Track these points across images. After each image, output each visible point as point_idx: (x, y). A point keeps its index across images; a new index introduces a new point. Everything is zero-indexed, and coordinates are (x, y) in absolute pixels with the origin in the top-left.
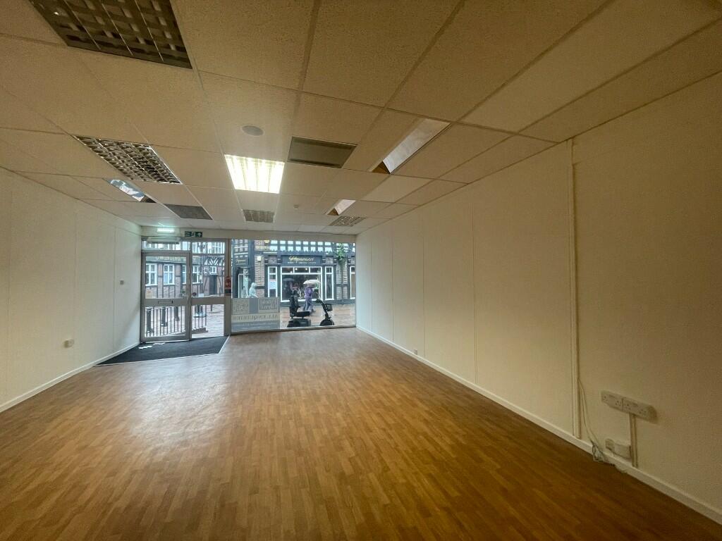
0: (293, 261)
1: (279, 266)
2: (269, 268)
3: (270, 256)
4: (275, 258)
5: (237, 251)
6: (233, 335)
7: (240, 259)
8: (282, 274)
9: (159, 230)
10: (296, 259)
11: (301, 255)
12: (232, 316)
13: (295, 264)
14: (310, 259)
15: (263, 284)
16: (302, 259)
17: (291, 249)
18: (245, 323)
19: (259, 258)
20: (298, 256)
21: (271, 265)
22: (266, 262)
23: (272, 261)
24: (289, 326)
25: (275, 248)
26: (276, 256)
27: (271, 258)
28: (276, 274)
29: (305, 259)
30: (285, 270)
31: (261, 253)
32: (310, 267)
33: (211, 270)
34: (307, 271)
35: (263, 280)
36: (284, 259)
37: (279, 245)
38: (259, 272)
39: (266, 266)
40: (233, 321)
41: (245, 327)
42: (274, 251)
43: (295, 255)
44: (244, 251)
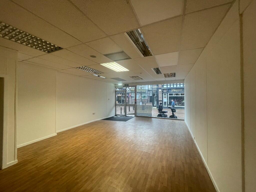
0: (173, 91)
1: (167, 93)
2: (163, 94)
3: (164, 89)
4: (166, 90)
5: (153, 88)
6: (137, 116)
7: (154, 91)
8: (168, 96)
9: (119, 85)
10: (174, 90)
11: (176, 89)
12: (137, 111)
13: (174, 92)
14: (180, 90)
15: (162, 100)
16: (177, 90)
17: (172, 86)
18: (141, 113)
19: (160, 90)
20: (175, 89)
21: (164, 93)
22: (162, 92)
23: (165, 91)
24: (158, 116)
25: (166, 86)
26: (166, 89)
27: (164, 90)
28: (166, 96)
29: (178, 90)
30: (170, 95)
31: (160, 89)
32: (180, 93)
33: (150, 94)
34: (179, 95)
35: (161, 98)
36: (169, 90)
37: (167, 85)
38: (160, 95)
39: (163, 93)
40: (137, 112)
41: (141, 114)
42: (165, 88)
43: (174, 88)
44: (155, 88)
